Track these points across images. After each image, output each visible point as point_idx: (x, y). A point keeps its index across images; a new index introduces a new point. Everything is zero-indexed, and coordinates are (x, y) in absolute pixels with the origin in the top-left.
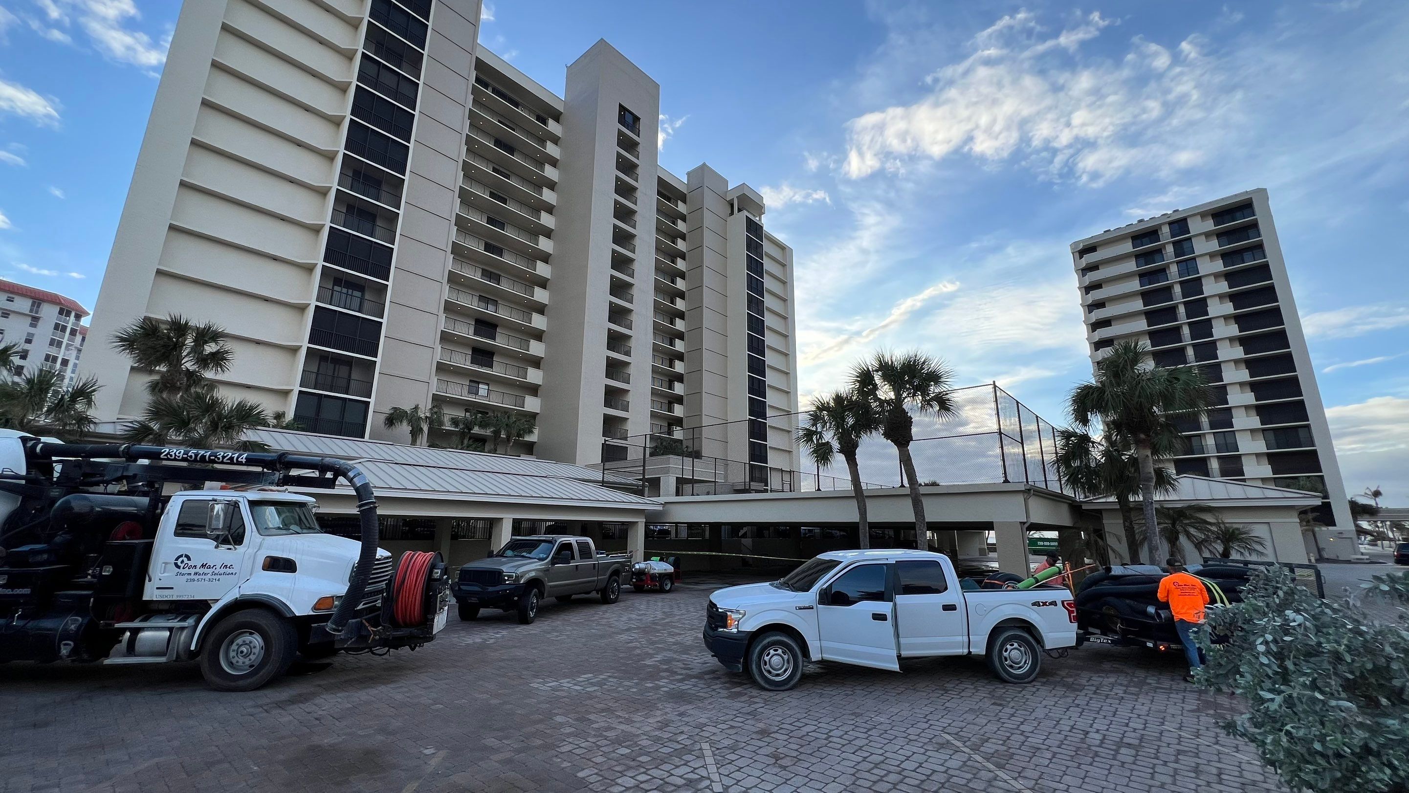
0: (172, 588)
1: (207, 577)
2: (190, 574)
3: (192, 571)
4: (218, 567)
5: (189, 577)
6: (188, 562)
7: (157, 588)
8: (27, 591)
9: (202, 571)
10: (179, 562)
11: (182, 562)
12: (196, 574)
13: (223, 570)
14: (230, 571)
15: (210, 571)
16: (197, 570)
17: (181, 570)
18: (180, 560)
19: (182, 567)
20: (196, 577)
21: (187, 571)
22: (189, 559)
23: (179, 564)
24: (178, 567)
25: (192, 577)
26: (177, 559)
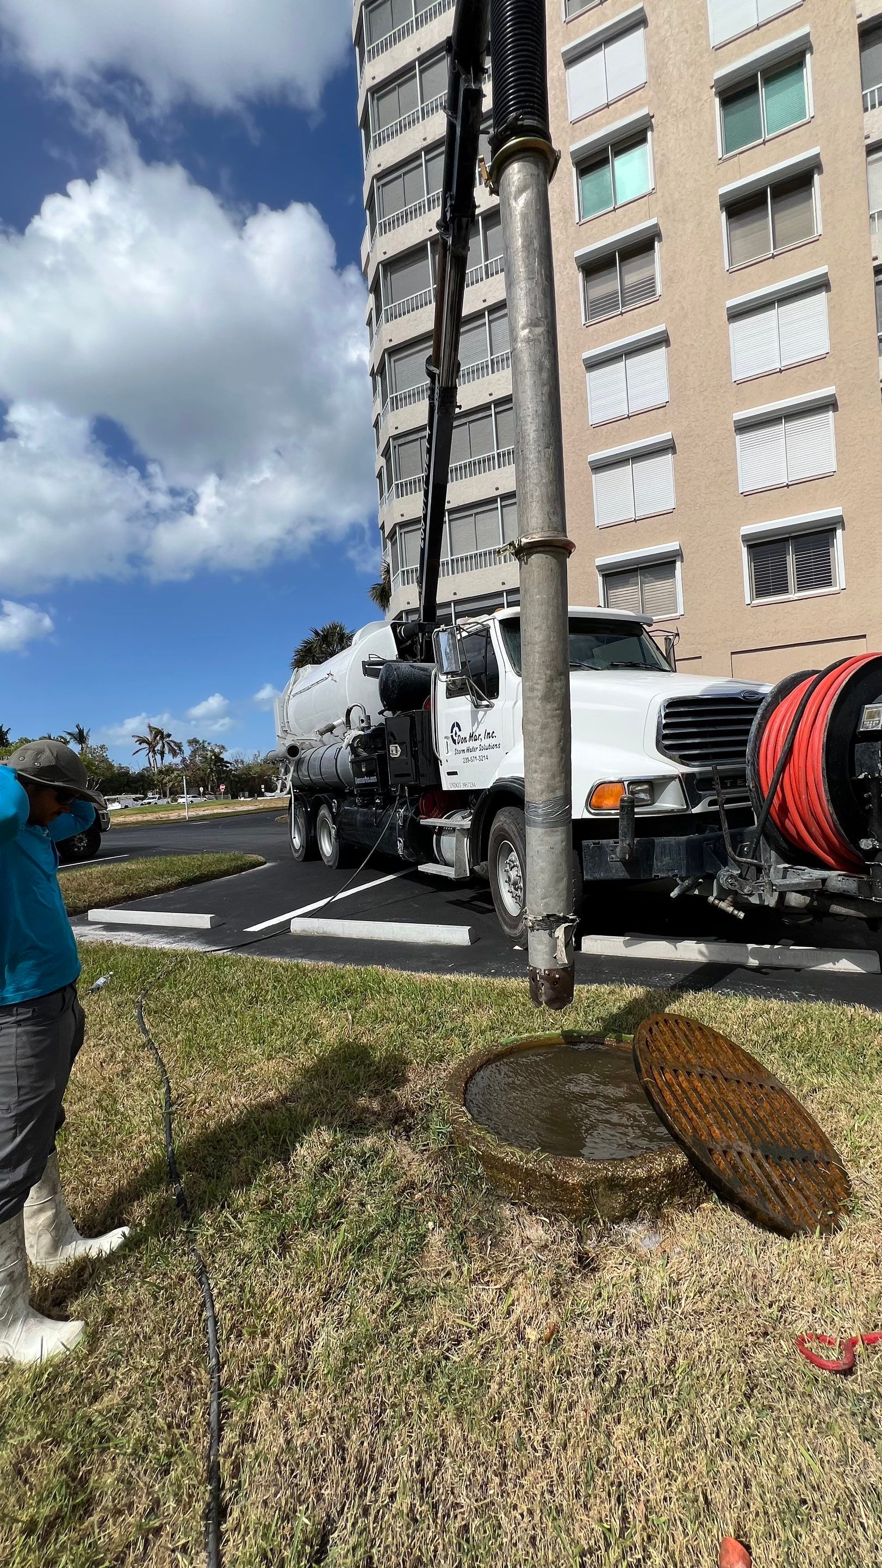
0: (458, 774)
1: (478, 753)
2: (466, 751)
3: (466, 747)
4: (482, 737)
5: (465, 756)
6: (460, 733)
7: (448, 774)
8: (375, 779)
9: (472, 744)
10: (454, 736)
11: (456, 734)
12: (469, 750)
13: (487, 742)
14: (492, 741)
15: (478, 742)
16: (469, 744)
17: (457, 746)
18: (454, 731)
19: (457, 742)
20: (469, 755)
21: (461, 747)
22: (459, 729)
23: (454, 738)
24: (454, 741)
26: (452, 731)
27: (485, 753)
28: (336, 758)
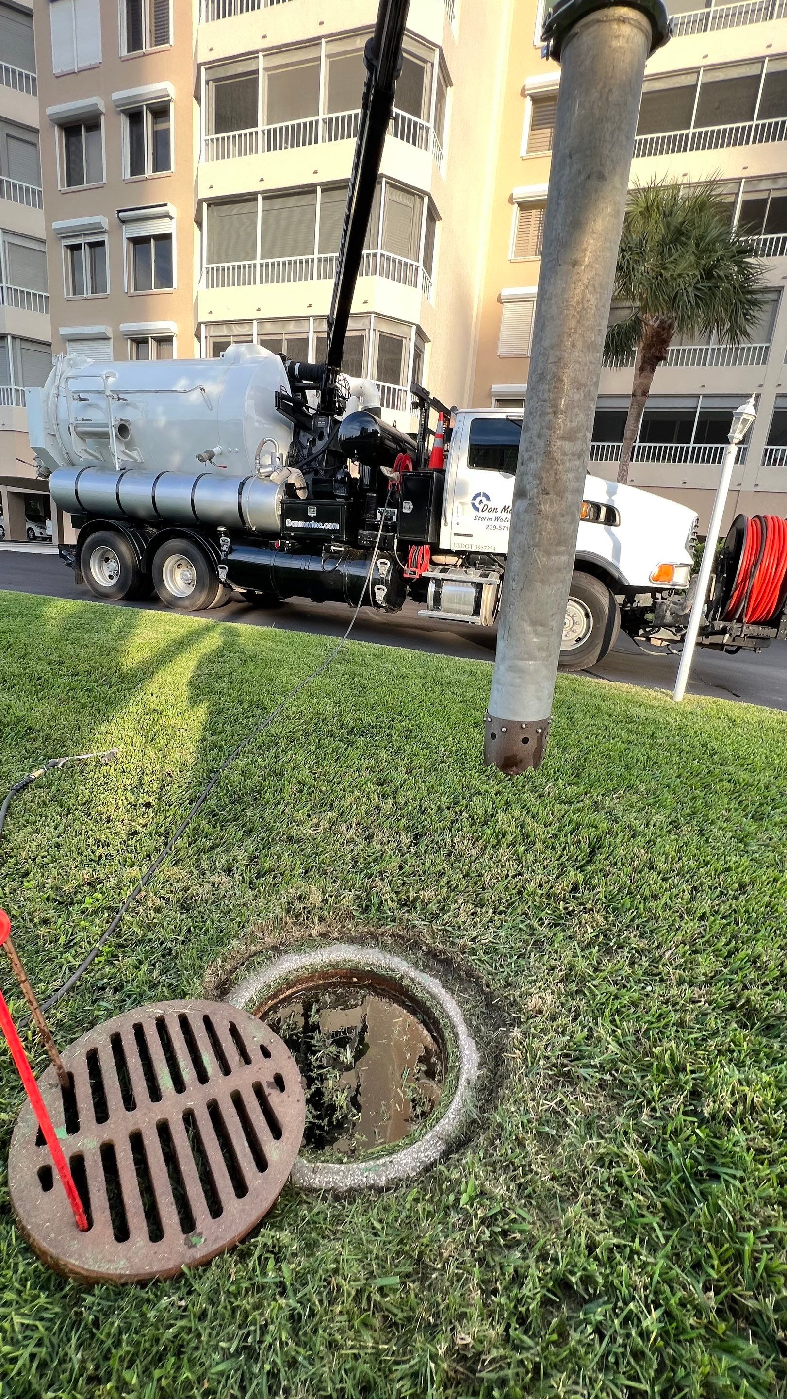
0: (471, 536)
2: (490, 519)
3: (493, 515)
5: (489, 523)
6: (488, 503)
7: (456, 535)
8: (336, 526)
9: (504, 515)
10: (477, 502)
11: (481, 502)
12: (497, 519)
16: (499, 514)
17: (480, 514)
18: (478, 499)
19: (480, 510)
20: (498, 524)
21: (486, 514)
22: (488, 499)
23: (477, 505)
24: (477, 509)
25: (493, 523)
26: (474, 498)
28: (240, 493)
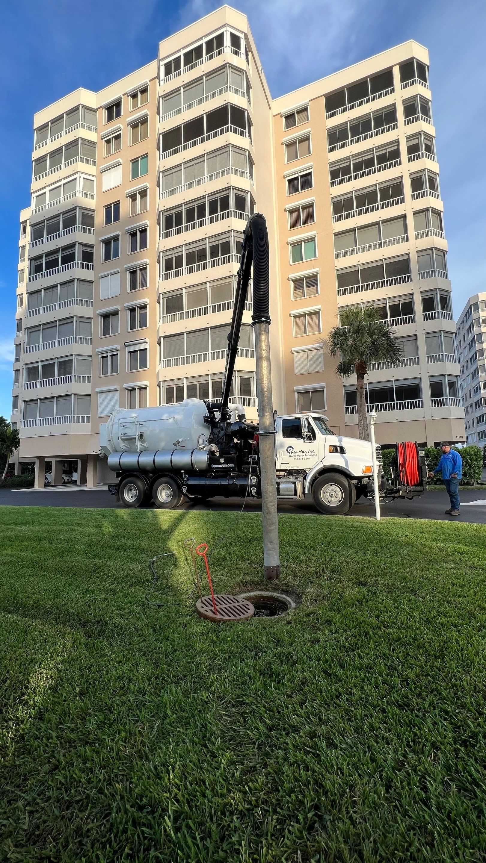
0: (289, 463)
1: (303, 457)
2: (295, 456)
4: (307, 452)
7: (282, 463)
8: (233, 465)
9: (300, 454)
13: (310, 454)
14: (314, 454)
15: (304, 454)
17: (291, 454)
18: (289, 449)
20: (298, 457)
22: (293, 449)
23: (289, 451)
24: (289, 453)
27: (308, 457)
28: (191, 456)
